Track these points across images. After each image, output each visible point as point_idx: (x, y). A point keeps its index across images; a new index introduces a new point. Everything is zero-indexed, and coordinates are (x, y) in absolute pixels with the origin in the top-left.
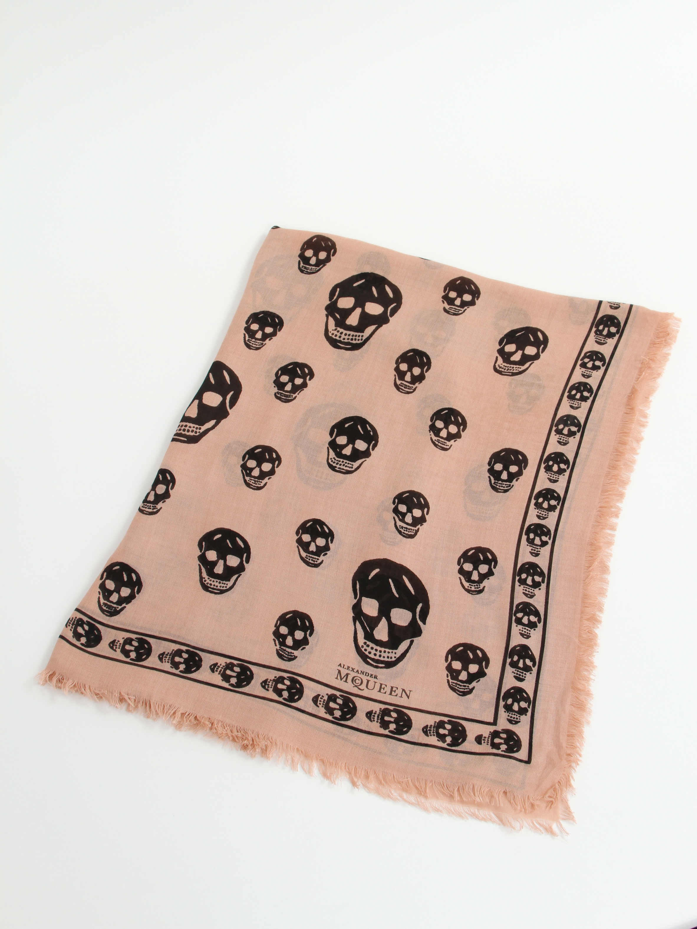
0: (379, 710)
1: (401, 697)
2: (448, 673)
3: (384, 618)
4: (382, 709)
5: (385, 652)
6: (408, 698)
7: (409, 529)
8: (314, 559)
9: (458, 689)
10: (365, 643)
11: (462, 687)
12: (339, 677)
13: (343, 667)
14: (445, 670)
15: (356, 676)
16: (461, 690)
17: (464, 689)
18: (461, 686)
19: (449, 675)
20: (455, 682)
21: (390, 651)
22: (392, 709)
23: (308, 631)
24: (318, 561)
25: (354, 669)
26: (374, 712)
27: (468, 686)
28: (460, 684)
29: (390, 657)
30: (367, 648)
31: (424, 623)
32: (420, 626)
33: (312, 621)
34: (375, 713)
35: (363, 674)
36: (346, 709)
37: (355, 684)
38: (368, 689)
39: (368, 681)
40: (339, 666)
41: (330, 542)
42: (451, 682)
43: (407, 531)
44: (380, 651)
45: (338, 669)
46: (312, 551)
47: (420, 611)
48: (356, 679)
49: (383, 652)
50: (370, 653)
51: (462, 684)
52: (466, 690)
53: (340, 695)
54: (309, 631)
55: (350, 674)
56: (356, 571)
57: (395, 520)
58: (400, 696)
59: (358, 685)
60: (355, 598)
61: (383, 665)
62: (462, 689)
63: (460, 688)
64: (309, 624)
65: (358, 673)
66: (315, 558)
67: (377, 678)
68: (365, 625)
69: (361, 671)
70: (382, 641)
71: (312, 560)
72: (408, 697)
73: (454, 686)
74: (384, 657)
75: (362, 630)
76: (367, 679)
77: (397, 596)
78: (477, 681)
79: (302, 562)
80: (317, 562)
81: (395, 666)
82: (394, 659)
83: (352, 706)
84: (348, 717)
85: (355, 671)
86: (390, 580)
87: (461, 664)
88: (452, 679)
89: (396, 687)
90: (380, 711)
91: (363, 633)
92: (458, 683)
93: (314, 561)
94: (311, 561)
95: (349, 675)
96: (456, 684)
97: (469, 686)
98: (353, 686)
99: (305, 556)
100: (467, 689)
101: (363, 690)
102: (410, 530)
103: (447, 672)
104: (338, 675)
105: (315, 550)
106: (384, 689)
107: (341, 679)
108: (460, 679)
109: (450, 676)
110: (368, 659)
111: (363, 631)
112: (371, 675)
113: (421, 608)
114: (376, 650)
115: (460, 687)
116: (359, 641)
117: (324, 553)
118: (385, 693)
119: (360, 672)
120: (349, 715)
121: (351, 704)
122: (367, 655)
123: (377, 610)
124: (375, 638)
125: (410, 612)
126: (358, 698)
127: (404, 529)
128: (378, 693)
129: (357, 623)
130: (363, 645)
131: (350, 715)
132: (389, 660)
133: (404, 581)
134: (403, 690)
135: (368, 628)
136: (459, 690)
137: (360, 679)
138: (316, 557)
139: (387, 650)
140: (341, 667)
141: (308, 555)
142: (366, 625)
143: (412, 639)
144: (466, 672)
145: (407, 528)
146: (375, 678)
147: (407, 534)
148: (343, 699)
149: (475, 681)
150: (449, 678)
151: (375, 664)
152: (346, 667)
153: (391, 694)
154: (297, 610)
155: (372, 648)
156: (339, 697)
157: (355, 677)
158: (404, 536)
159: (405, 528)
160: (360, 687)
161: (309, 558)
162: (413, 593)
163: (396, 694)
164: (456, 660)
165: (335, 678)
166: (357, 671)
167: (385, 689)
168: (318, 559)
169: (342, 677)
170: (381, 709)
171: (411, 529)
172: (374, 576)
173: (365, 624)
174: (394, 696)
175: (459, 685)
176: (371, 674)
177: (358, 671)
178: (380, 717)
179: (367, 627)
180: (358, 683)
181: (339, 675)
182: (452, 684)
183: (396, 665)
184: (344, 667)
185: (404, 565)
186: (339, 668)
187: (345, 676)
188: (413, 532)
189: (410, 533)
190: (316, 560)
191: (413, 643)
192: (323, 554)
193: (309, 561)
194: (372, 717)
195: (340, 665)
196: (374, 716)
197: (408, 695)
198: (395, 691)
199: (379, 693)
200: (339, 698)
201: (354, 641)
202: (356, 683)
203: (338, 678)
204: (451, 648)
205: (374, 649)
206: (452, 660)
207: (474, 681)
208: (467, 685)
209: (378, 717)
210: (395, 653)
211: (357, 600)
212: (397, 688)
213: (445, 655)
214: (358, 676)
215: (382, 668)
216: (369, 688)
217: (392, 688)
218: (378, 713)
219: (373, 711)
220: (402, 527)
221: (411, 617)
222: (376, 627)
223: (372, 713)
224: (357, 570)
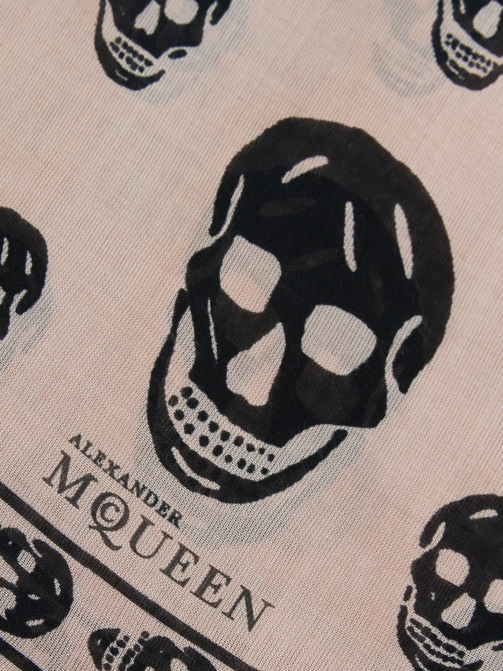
0: (139, 636)
1: (229, 615)
2: (414, 586)
3: (280, 326)
4: (151, 636)
5: (238, 441)
6: (250, 628)
7: (476, 56)
8: (136, 60)
9: (425, 652)
10: (187, 392)
11: (441, 650)
12: (56, 481)
13: (84, 452)
14: (409, 570)
15: (114, 495)
16: (433, 658)
17: (445, 658)
18: (438, 643)
19: (415, 591)
20: (425, 623)
21: (258, 444)
22: (181, 648)
23: (19, 292)
24: (146, 68)
25: (117, 467)
26: (120, 637)
27: (461, 654)
28: (440, 636)
29: (248, 465)
30: (186, 410)
31: (404, 388)
32: (385, 392)
33: (46, 262)
34: (122, 644)
35: (138, 496)
36: (36, 595)
37: (99, 519)
38: (135, 550)
39: (146, 523)
40: (71, 441)
41: (209, 17)
42: (412, 621)
43: (465, 59)
44: (225, 436)
45: (63, 452)
46: (142, 31)
47: (407, 343)
48: (109, 504)
49: (232, 439)
50: (189, 429)
51: (445, 640)
52: (448, 664)
53: (37, 543)
54: (24, 292)
55: (96, 480)
56: (252, 143)
57: (440, 12)
58: (228, 611)
59: (110, 525)
60: (214, 231)
61: (214, 486)
62: (438, 655)
63: (433, 652)
64: (33, 269)
65: (125, 486)
66: (141, 58)
67: (176, 525)
68: (209, 332)
69: (137, 484)
70: (246, 402)
71: (129, 61)
72: (252, 623)
73: (415, 635)
74: (229, 459)
75: (193, 344)
76: (145, 515)
77: (352, 265)
78: (497, 643)
79: (96, 57)
80: (142, 70)
81: (250, 501)
82: (257, 476)
83: (58, 592)
84: (31, 623)
85: (118, 474)
86: (349, 207)
87: (468, 568)
88: (418, 609)
89: (225, 576)
90: (141, 641)
91: (194, 356)
92: (435, 630)
93: (134, 66)
94: (123, 63)
95: (92, 483)
96: (426, 631)
97: (467, 652)
98: (92, 523)
99: (113, 39)
100: (453, 660)
101: (118, 548)
102: (478, 61)
103: (410, 581)
104: (56, 469)
105: (150, 30)
106: (183, 570)
107: (62, 488)
108: (444, 619)
109: (417, 596)
110: (174, 449)
111: (194, 349)
112: (165, 507)
113: (415, 332)
114: (214, 427)
115: (433, 647)
116: (168, 379)
117: (176, 49)
118: (183, 584)
119: (131, 483)
120: (38, 618)
121: (57, 585)
122: (177, 435)
123: (270, 293)
124: (225, 384)
125: (372, 333)
126: (88, 572)
127: (458, 49)
128: (161, 574)
129: (188, 316)
130: (179, 394)
131: (41, 621)
132: (243, 474)
133: (394, 224)
134: (246, 594)
135: (214, 345)
136: (429, 655)
137: (122, 508)
138: (147, 55)
139: (249, 438)
140: (77, 447)
141: (124, 39)
142: (212, 333)
143: (343, 428)
144: (473, 602)
145: (468, 50)
146: (170, 520)
147: (462, 71)
148: (40, 556)
149: (492, 644)
150: (411, 604)
151: (189, 472)
152: (93, 452)
153: (199, 594)
154: (15, 209)
155: (203, 416)
156: (32, 545)
157: (109, 494)
158: (450, 75)
159: (463, 47)
160: (110, 535)
161: (122, 50)
162: (408, 272)
163: (216, 600)
164: (457, 549)
165: (44, 479)
166: (122, 478)
167: (187, 570)
168: (149, 63)
169: (67, 484)
170: (145, 634)
171: (483, 59)
172: (302, 175)
173: (212, 327)
174: (207, 602)
175: (433, 637)
176: (164, 503)
177: (125, 478)
178: (132, 662)
179: (213, 340)
180: (112, 521)
181: (60, 471)
182: (410, 629)
183: (256, 499)
184: (88, 453)
185: (415, 170)
186: (70, 449)
187: (77, 482)
188: (485, 70)
189: (473, 70)
190: (142, 64)
191: (342, 444)
192: (171, 50)
193: (119, 60)
194: (108, 652)
195: (77, 439)
196: (115, 652)
197: (255, 614)
198: (217, 588)
199: (165, 577)
200: (29, 550)
201: (154, 373)
202: (103, 517)
203: (53, 482)
204: (455, 503)
205: (208, 421)
206: (442, 545)
207: (489, 641)
208: (461, 648)
209: (126, 660)
210: (271, 458)
211: (215, 238)
212: (229, 580)
213: (428, 520)
214: (121, 495)
215: (207, 492)
216: (139, 551)
217: (213, 572)
218: (130, 645)
219: (118, 631)
220: (455, 44)
221: (370, 352)
222: (243, 349)
223: (113, 639)
224: (258, 138)
